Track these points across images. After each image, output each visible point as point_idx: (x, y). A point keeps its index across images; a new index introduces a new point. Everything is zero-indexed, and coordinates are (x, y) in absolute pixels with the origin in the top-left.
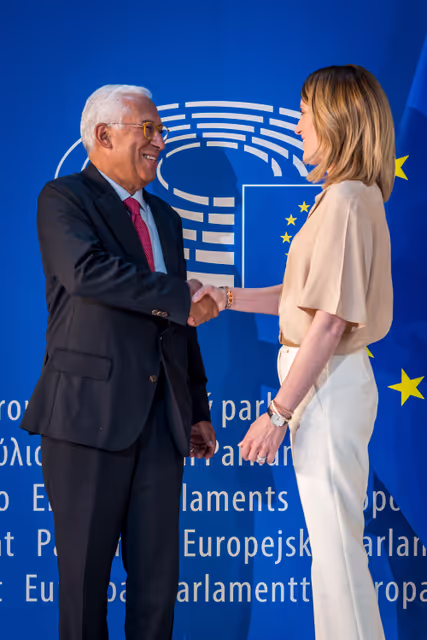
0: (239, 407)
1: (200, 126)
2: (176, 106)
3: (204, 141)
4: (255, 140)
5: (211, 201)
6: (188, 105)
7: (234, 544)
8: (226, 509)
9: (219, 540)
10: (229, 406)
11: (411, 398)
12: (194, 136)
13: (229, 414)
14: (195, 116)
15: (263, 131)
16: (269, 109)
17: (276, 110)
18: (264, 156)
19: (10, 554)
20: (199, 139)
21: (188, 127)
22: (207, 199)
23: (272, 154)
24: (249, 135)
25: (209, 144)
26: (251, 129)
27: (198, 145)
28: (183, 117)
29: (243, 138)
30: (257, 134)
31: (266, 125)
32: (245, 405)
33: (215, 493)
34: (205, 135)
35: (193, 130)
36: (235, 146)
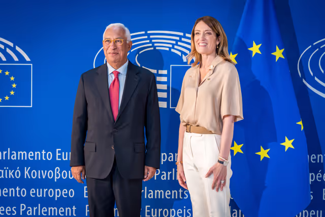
0: (168, 156)
1: (153, 41)
2: (144, 32)
3: (155, 47)
4: (176, 47)
5: (158, 72)
6: (149, 32)
7: (166, 212)
8: (163, 197)
9: (160, 210)
10: (164, 155)
11: (238, 153)
12: (151, 45)
13: (164, 159)
14: (151, 37)
15: (179, 43)
16: (182, 34)
17: (184, 35)
18: (179, 54)
19: (74, 215)
20: (153, 46)
21: (148, 41)
22: (156, 71)
23: (183, 53)
24: (173, 45)
25: (157, 48)
26: (174, 42)
27: (152, 49)
28: (146, 37)
29: (171, 46)
30: (177, 44)
31: (180, 41)
32: (171, 155)
33: (158, 191)
34: (155, 45)
35: (150, 42)
36: (168, 49)
